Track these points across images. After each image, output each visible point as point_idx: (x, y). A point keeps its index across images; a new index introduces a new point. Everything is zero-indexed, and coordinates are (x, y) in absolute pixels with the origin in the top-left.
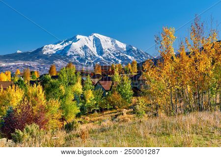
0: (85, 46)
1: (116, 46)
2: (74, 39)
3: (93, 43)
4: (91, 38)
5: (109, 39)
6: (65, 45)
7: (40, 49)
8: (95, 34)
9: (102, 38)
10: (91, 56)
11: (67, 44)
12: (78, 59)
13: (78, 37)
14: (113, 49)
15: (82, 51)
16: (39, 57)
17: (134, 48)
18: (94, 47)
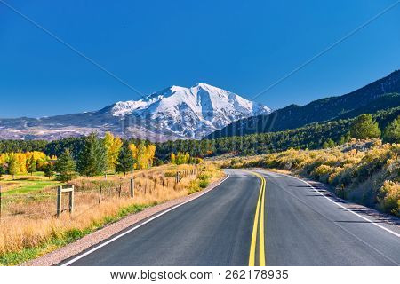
0: (183, 103)
1: (236, 104)
2: (167, 93)
3: (198, 99)
4: (195, 90)
5: (225, 93)
6: (151, 102)
7: (109, 109)
8: (201, 85)
9: (213, 90)
10: (192, 121)
11: (155, 100)
12: (169, 124)
13: (174, 89)
14: (230, 108)
15: (177, 112)
16: (103, 122)
17: (265, 108)
18: (198, 105)
